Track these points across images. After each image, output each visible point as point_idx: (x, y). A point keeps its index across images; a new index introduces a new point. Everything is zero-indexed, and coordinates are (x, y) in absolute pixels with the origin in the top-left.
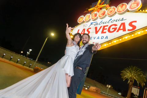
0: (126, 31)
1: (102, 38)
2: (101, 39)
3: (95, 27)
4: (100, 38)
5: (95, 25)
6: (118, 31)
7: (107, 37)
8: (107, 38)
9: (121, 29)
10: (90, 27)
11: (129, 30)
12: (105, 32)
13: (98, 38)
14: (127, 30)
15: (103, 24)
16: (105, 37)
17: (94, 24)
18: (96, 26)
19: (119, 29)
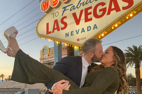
0: (120, 10)
1: (89, 28)
2: (88, 30)
3: (73, 14)
4: (86, 29)
5: (71, 10)
6: (109, 13)
7: (95, 27)
8: (97, 28)
9: (113, 9)
10: (64, 16)
11: (124, 8)
12: (91, 19)
13: (83, 30)
14: (121, 8)
15: (83, 5)
16: (92, 28)
17: (69, 8)
18: (73, 11)
19: (110, 10)
